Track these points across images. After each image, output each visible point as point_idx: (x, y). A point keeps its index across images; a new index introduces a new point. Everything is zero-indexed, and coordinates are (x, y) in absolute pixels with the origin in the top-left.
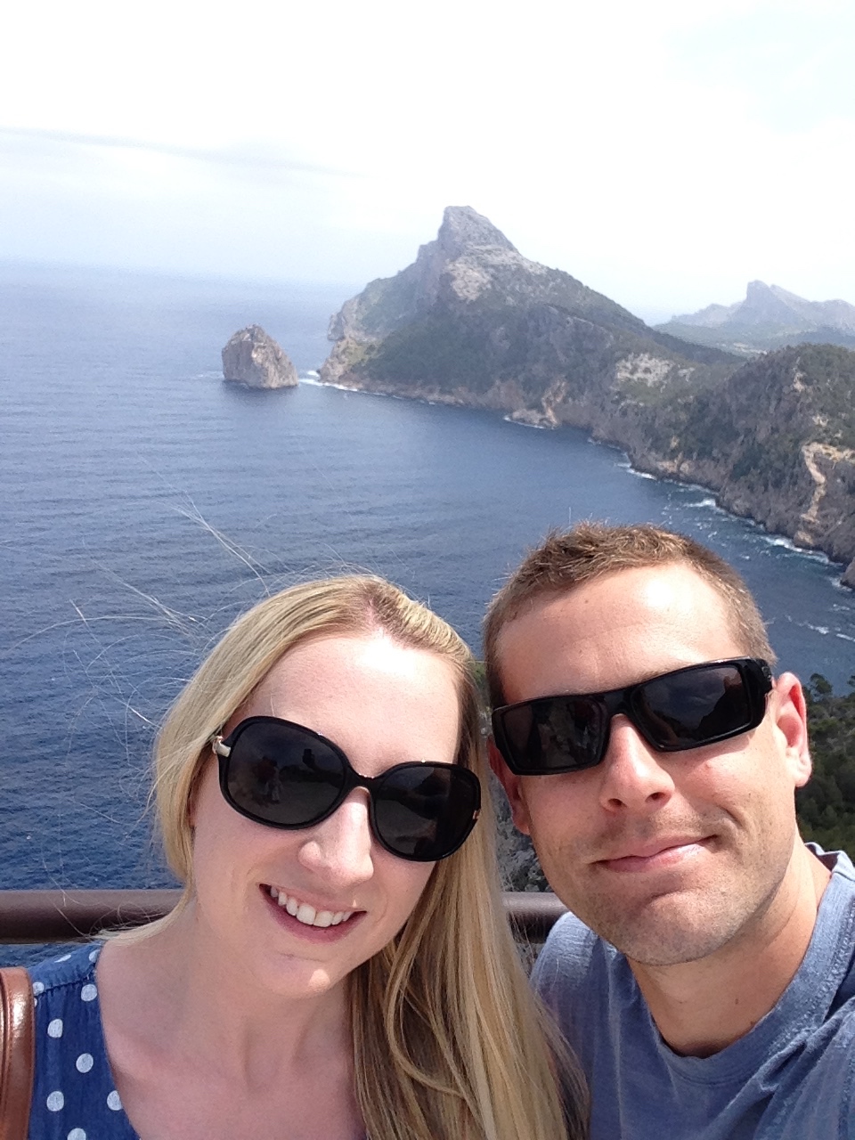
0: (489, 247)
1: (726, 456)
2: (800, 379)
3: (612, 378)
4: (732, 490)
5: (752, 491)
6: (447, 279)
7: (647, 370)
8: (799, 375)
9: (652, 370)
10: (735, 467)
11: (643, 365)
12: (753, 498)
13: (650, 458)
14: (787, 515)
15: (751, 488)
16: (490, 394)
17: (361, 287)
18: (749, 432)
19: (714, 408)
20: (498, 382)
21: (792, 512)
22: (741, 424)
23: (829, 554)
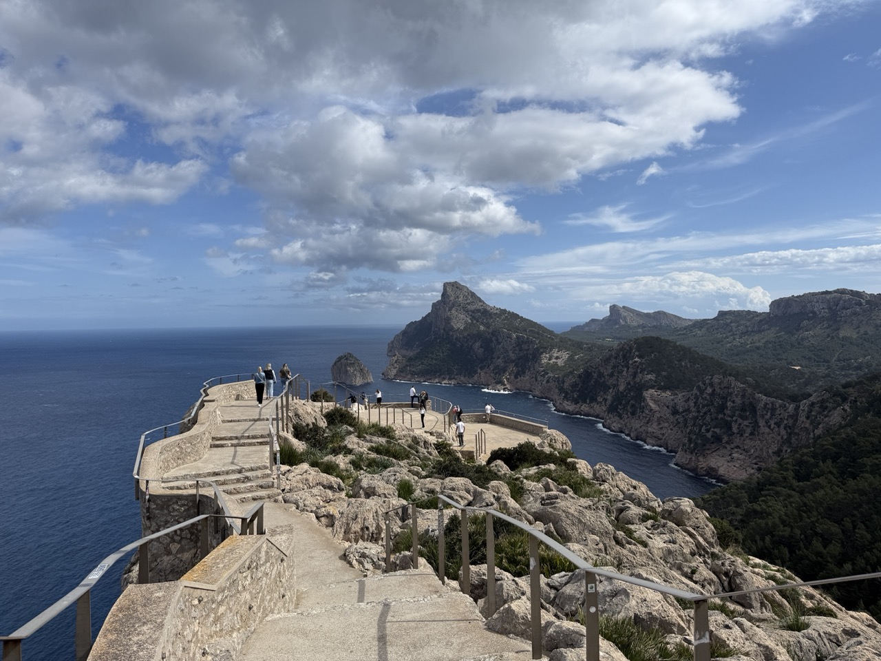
0: (468, 301)
1: (605, 400)
2: (637, 356)
3: (540, 364)
4: (610, 418)
5: (621, 418)
6: (448, 320)
7: (557, 358)
8: (637, 353)
9: (559, 358)
10: (611, 405)
11: (555, 355)
12: (621, 421)
13: (564, 404)
14: (641, 430)
15: (620, 417)
16: (476, 377)
17: (404, 327)
18: (615, 386)
19: (595, 375)
20: (479, 371)
21: (643, 428)
22: (611, 382)
23: (666, 449)
